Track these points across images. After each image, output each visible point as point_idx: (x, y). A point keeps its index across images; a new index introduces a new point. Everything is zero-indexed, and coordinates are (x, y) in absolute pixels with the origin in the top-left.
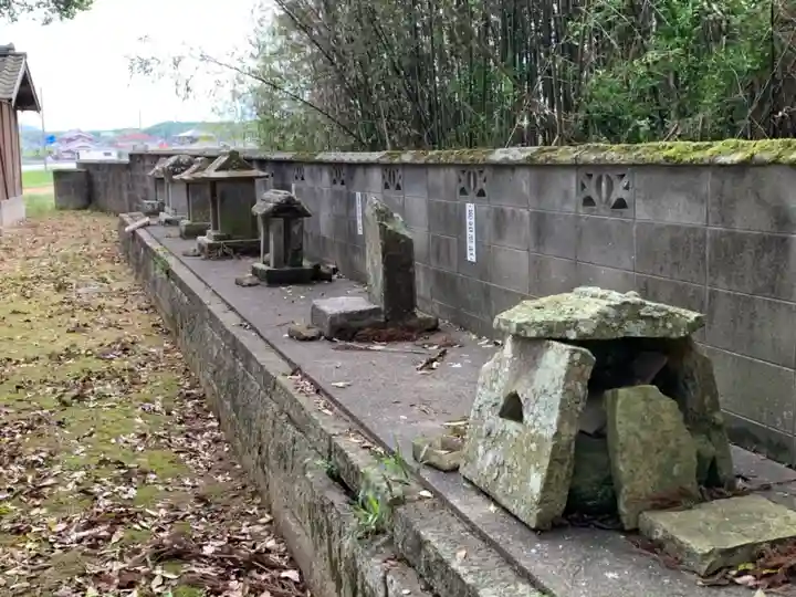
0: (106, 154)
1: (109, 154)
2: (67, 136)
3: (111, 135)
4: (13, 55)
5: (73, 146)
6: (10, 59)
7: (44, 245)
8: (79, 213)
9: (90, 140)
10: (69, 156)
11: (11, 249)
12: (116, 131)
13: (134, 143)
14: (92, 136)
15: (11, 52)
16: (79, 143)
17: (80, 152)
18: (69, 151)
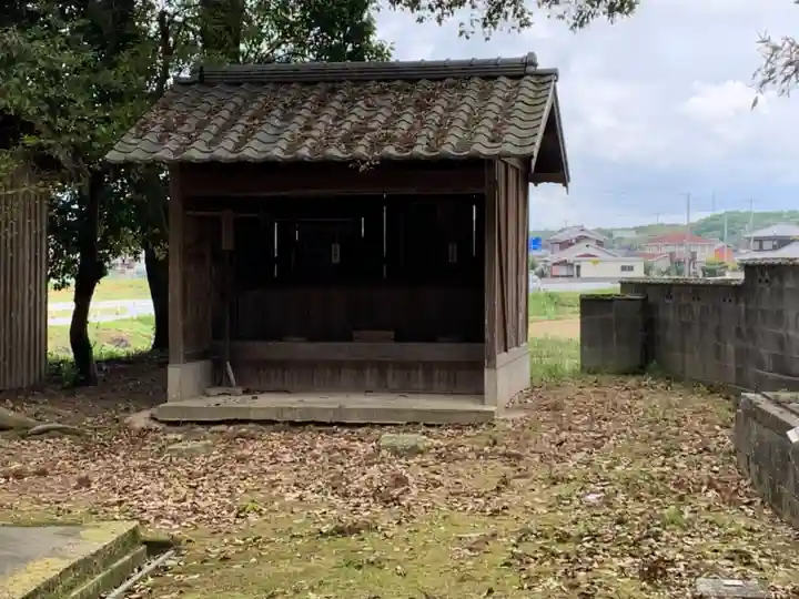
0: (624, 268)
1: (631, 268)
2: (562, 237)
3: (633, 235)
4: (532, 75)
5: (570, 255)
6: (526, 83)
7: (579, 450)
8: (632, 381)
9: (600, 243)
10: (563, 271)
11: (519, 457)
12: (638, 230)
13: (670, 249)
14: (601, 238)
15: (530, 69)
16: (580, 249)
17: (583, 265)
18: (564, 263)
